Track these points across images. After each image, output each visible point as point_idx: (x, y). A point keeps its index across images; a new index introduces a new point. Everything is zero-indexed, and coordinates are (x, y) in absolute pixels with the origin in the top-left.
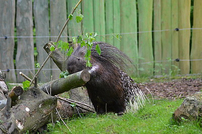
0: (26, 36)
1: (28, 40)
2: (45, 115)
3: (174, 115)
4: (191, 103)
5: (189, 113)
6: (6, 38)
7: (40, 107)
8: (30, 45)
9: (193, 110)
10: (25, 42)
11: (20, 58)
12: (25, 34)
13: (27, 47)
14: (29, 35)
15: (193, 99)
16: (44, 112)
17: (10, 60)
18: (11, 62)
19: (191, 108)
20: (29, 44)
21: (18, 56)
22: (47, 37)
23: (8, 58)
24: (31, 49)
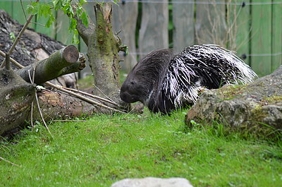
1: (159, 7)
2: (15, 111)
3: (186, 116)
4: (208, 100)
5: (205, 114)
6: (123, 3)
7: (7, 98)
8: (163, 15)
9: (209, 110)
10: (155, 10)
11: (145, 35)
13: (157, 18)
15: (212, 93)
16: (14, 106)
17: (130, 38)
18: (130, 42)
19: (207, 107)
20: (160, 14)
21: (142, 31)
22: (190, 2)
23: (126, 35)
24: (163, 22)
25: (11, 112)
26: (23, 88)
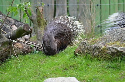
0: (61, 4)
1: (63, 7)
3: (74, 51)
4: (83, 45)
5: (82, 50)
6: (48, 6)
7: (0, 46)
8: (64, 10)
9: (84, 49)
10: (61, 8)
12: (61, 3)
13: (62, 11)
14: (64, 4)
15: (85, 42)
16: (3, 49)
19: (83, 47)
22: (76, 5)
25: (2, 51)
26: (7, 41)
